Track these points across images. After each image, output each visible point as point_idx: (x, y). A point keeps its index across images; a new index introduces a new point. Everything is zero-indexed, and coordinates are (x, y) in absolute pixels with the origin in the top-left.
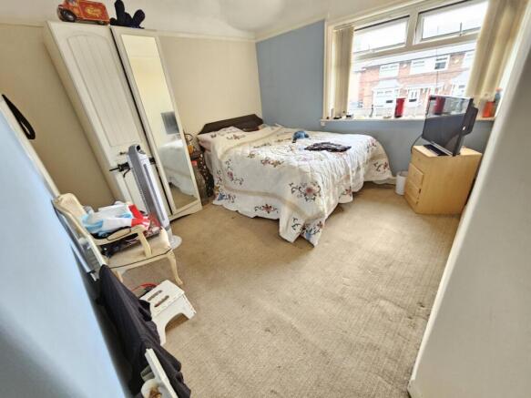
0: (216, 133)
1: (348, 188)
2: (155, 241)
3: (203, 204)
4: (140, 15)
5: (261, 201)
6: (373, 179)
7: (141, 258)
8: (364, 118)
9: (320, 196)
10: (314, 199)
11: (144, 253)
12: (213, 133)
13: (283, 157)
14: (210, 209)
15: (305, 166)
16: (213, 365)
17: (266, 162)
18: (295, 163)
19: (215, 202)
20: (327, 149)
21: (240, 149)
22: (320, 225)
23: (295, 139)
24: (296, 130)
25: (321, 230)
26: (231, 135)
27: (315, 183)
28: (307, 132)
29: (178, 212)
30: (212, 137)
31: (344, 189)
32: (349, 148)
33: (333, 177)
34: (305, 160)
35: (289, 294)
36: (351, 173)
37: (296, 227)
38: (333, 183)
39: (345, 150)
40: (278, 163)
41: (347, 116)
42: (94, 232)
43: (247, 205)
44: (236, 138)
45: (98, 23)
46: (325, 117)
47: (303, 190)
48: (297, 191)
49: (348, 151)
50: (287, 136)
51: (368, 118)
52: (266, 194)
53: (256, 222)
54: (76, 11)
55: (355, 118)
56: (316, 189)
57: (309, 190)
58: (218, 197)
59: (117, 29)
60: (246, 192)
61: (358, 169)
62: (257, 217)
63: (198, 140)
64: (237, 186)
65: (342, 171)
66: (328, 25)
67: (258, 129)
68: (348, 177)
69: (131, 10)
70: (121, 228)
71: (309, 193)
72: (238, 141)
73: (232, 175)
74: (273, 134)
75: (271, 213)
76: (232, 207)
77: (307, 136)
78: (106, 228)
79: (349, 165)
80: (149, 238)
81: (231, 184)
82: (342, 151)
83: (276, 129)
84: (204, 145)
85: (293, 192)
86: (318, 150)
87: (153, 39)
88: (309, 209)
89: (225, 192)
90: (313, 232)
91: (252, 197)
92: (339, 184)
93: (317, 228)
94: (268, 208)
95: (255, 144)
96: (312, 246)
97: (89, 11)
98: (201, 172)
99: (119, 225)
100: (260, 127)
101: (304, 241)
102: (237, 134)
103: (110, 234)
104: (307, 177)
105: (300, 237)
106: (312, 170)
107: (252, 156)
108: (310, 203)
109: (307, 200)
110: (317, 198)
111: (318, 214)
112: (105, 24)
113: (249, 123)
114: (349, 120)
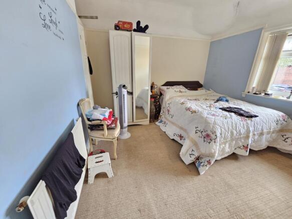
0: (170, 87)
1: (246, 145)
2: (111, 131)
3: (150, 122)
4: (147, 27)
5: (179, 132)
6: (278, 147)
7: (102, 137)
8: (281, 98)
9: (215, 142)
10: (209, 143)
11: (103, 135)
12: (168, 87)
13: (200, 110)
14: (153, 125)
15: (212, 119)
16: (103, 210)
17: (188, 109)
18: (205, 115)
19: (157, 123)
20: (235, 113)
21: (179, 98)
22: (209, 162)
23: (218, 101)
24: (222, 96)
25: (208, 166)
26: (178, 90)
27: (214, 133)
28: (228, 98)
29: (136, 122)
30: (167, 88)
31: (241, 144)
32: (256, 116)
33: (232, 133)
34: (213, 115)
35: (165, 196)
36: (251, 134)
37: (192, 156)
38: (231, 137)
39: (251, 117)
40: (195, 112)
41: (266, 94)
42: (89, 117)
43: (171, 131)
44: (180, 92)
45: (128, 31)
46: (246, 91)
47: (204, 134)
48: (200, 133)
49: (253, 119)
50: (213, 98)
51: (285, 99)
52: (181, 128)
53: (172, 142)
54: (120, 26)
55: (273, 97)
56: (213, 136)
57: (208, 136)
58: (159, 121)
59: (134, 33)
60: (173, 123)
61: (262, 134)
62: (173, 140)
63: (160, 89)
64: (169, 118)
65: (243, 131)
66: (265, 31)
67: (197, 90)
68: (248, 137)
69: (143, 25)
70: (98, 120)
71: (208, 137)
72: (180, 94)
73: (169, 111)
74: (205, 94)
75: (182, 140)
76: (163, 129)
77: (227, 101)
78: (93, 117)
79: (251, 129)
80: (109, 129)
81: (167, 116)
82: (247, 117)
83: (208, 92)
84: (162, 92)
85: (196, 133)
86: (228, 111)
87: (149, 38)
88: (204, 148)
89: (164, 120)
90: (202, 164)
91: (174, 127)
92: (237, 140)
93: (206, 163)
94: (181, 137)
95: (189, 98)
96: (199, 174)
97: (125, 26)
98: (155, 106)
99: (98, 118)
100: (199, 89)
101: (194, 167)
102: (181, 90)
103: (94, 120)
104: (210, 126)
105: (193, 164)
106: (215, 123)
107: (183, 103)
108: (206, 144)
109: (204, 141)
110: (212, 142)
111: (210, 154)
112: (130, 31)
113: (194, 86)
114: (267, 97)
